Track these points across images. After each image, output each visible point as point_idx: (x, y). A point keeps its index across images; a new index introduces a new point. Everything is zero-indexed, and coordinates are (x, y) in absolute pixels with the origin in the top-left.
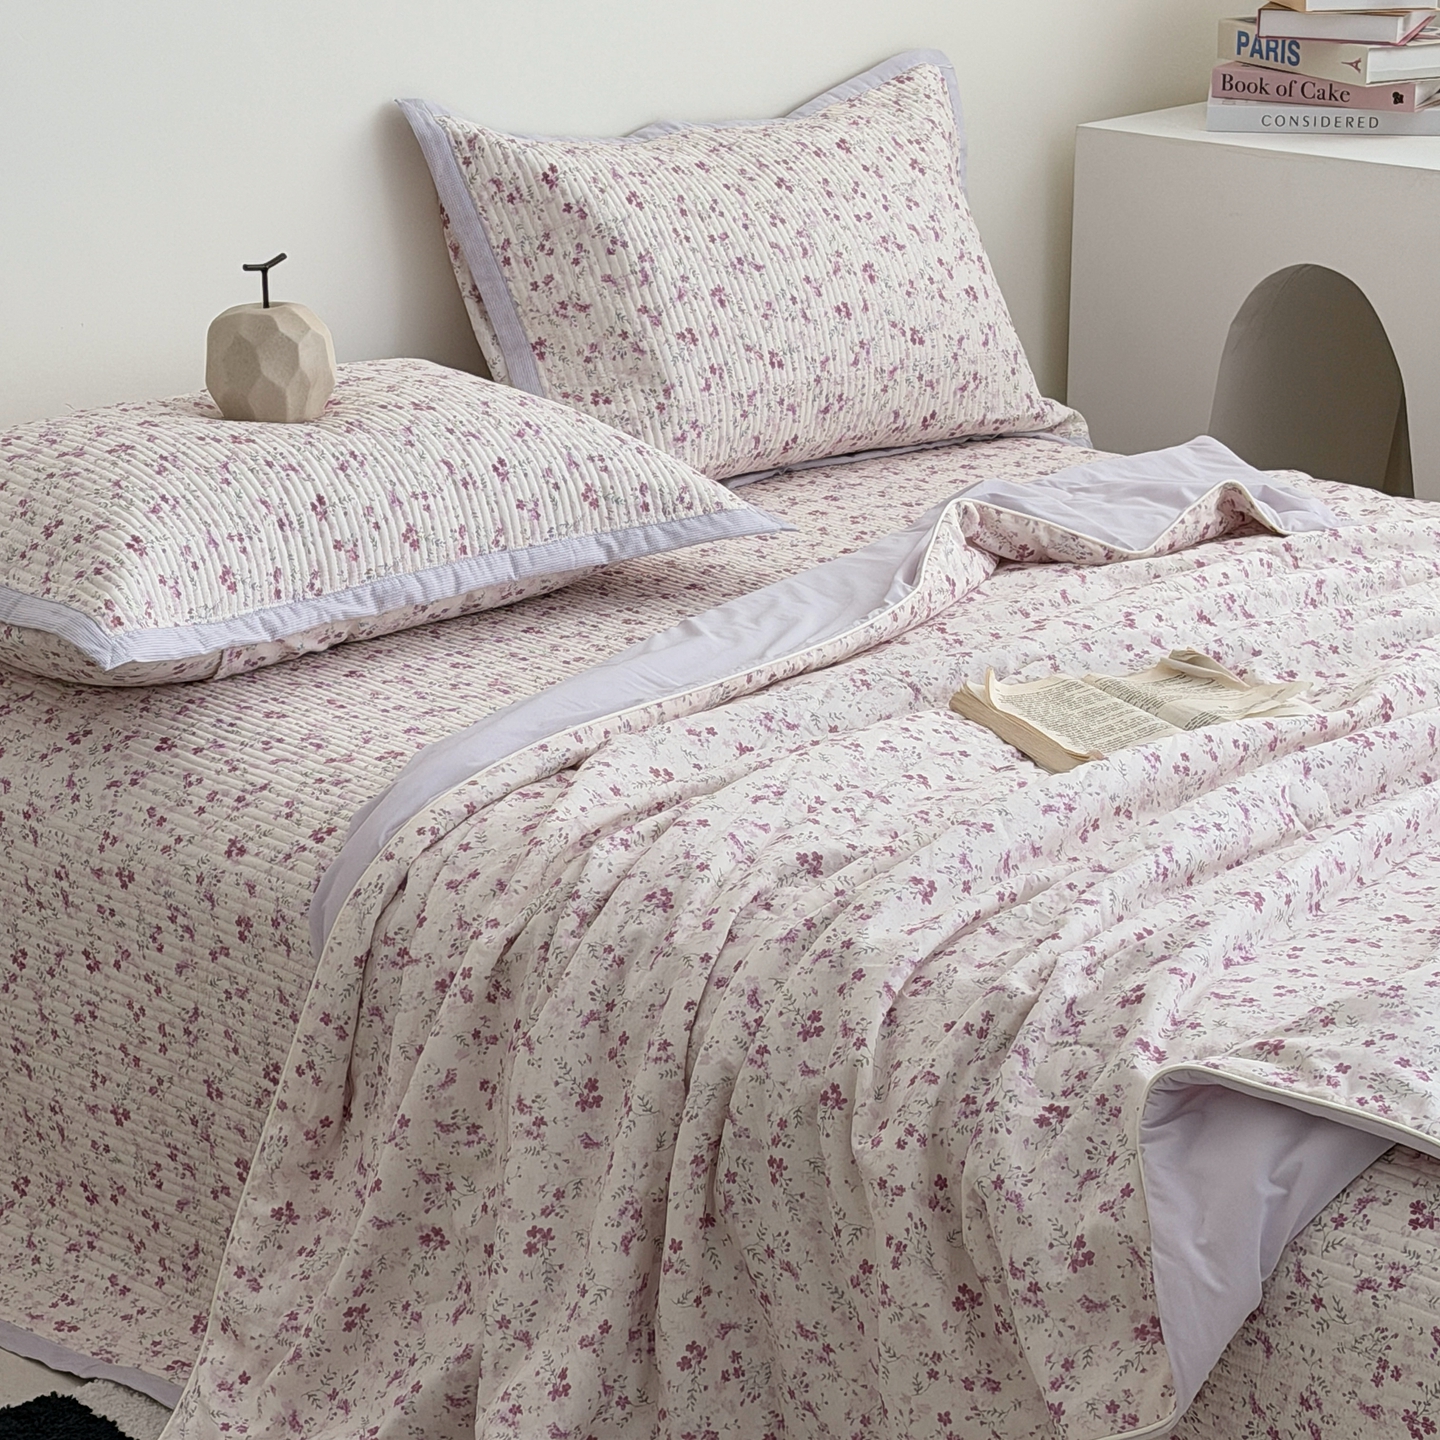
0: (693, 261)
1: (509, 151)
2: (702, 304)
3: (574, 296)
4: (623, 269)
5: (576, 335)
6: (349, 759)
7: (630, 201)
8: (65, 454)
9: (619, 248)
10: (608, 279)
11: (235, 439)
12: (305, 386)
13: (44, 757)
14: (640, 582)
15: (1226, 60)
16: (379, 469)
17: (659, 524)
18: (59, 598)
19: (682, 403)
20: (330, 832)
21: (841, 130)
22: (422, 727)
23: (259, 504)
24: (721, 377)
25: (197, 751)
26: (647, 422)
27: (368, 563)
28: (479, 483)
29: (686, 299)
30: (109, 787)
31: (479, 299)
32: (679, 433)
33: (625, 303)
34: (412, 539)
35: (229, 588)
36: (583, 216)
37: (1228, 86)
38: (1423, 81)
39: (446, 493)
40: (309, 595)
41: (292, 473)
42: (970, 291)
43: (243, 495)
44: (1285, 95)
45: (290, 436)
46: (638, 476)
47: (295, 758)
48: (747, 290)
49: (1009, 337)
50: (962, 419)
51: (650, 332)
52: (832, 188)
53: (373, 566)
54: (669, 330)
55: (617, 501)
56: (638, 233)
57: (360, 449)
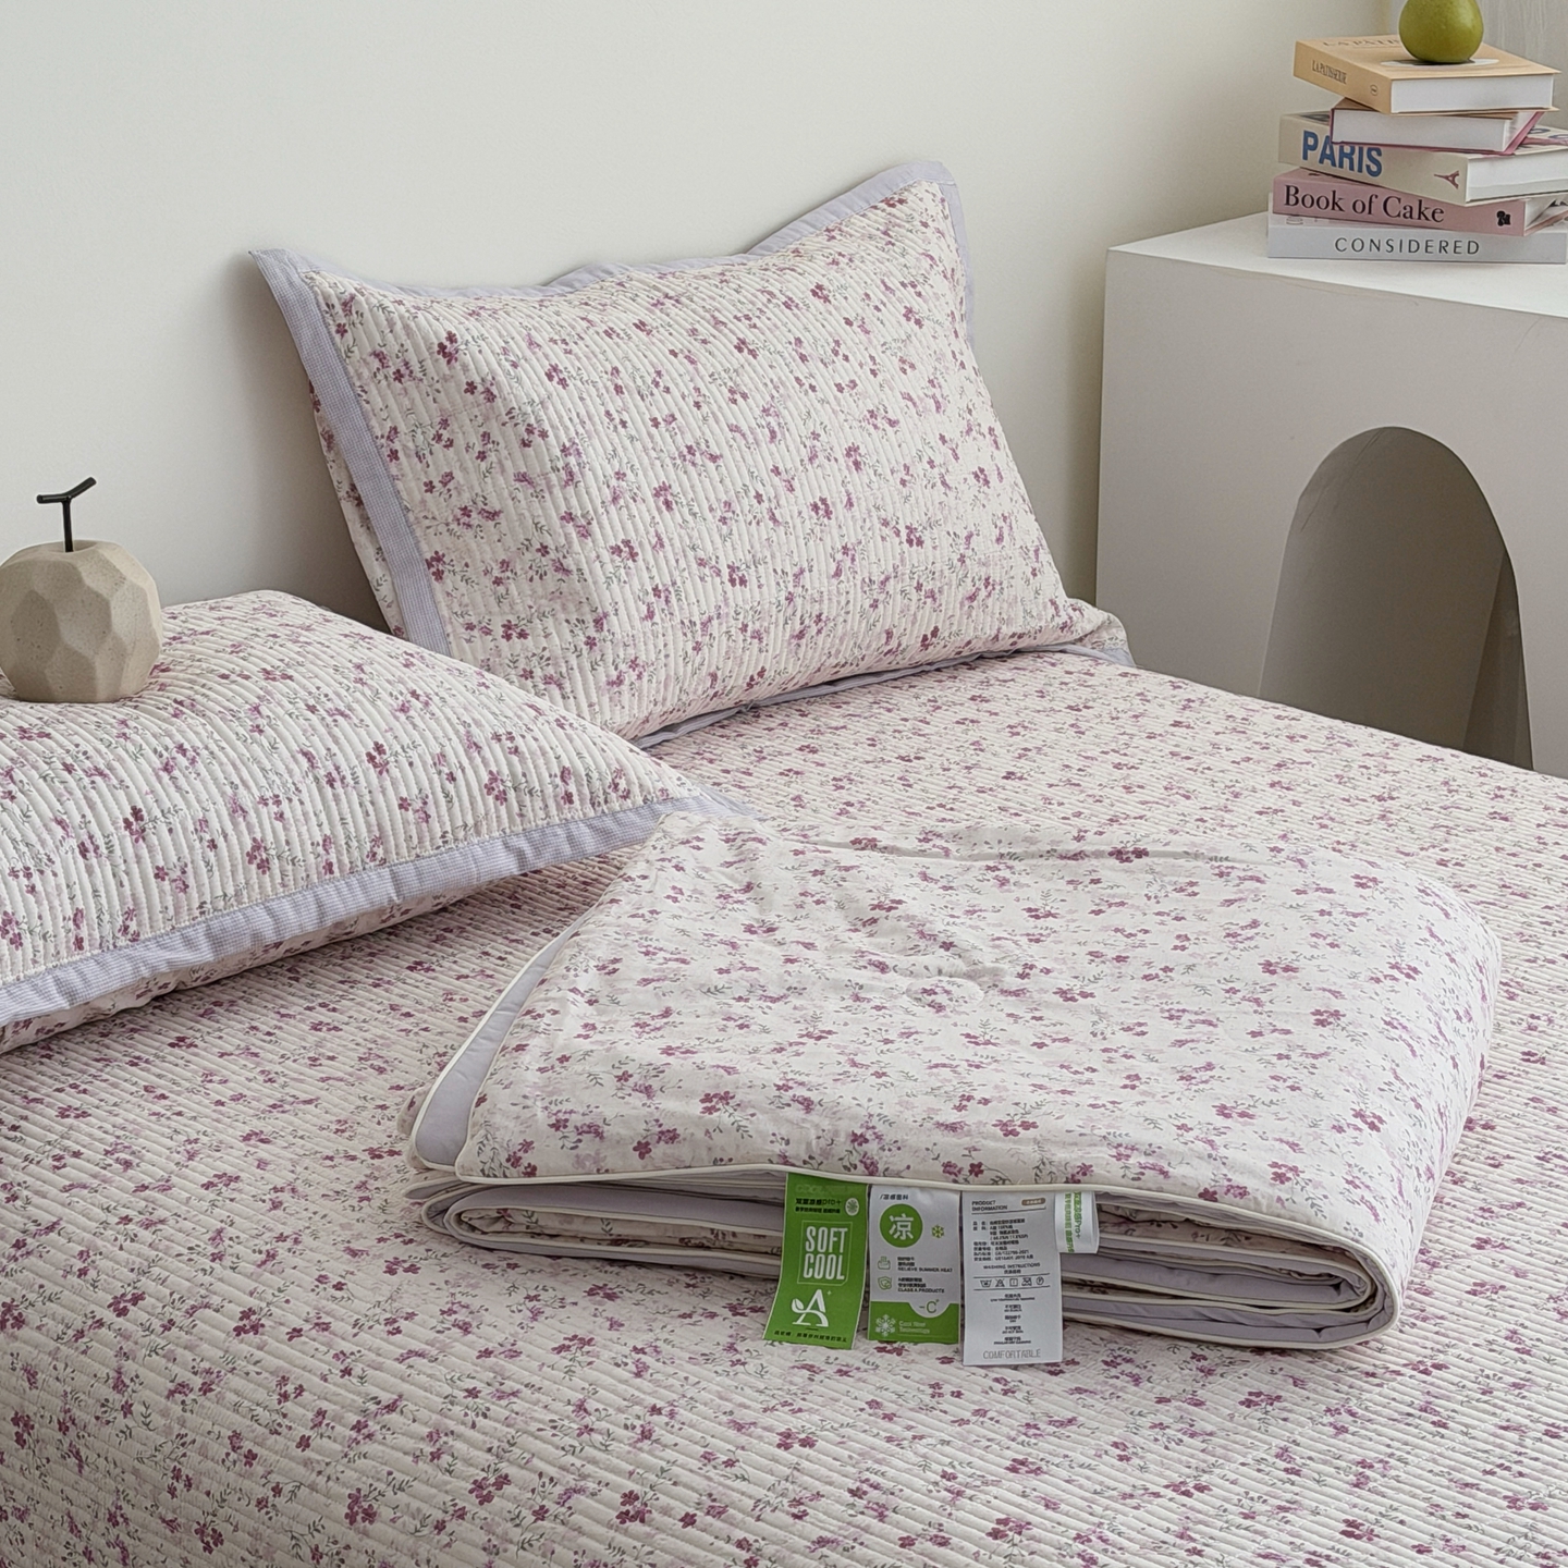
0: (631, 453)
1: (396, 316)
2: (643, 507)
3: (480, 500)
4: (542, 464)
5: (483, 549)
6: (165, 1188)
7: (550, 377)
9: (537, 439)
10: (522, 478)
11: (24, 733)
12: (120, 654)
15: (1286, 167)
16: (216, 767)
17: (586, 820)
19: (618, 636)
20: (136, 1299)
21: (817, 272)
22: (268, 1130)
23: (54, 825)
24: (667, 601)
26: (574, 662)
27: (201, 894)
28: (349, 779)
29: (622, 502)
31: (359, 502)
32: (614, 674)
33: (544, 509)
34: (258, 856)
35: (12, 942)
36: (490, 397)
37: (1292, 200)
38: (1533, 196)
39: (305, 796)
40: (122, 941)
41: (98, 779)
42: (980, 475)
43: (32, 813)
44: (1364, 213)
45: (98, 725)
46: (558, 758)
47: (95, 1183)
48: (700, 486)
49: (1028, 530)
50: (971, 635)
51: (576, 547)
52: (806, 350)
53: (208, 898)
54: (601, 543)
55: (530, 792)
56: (560, 418)
57: (191, 740)
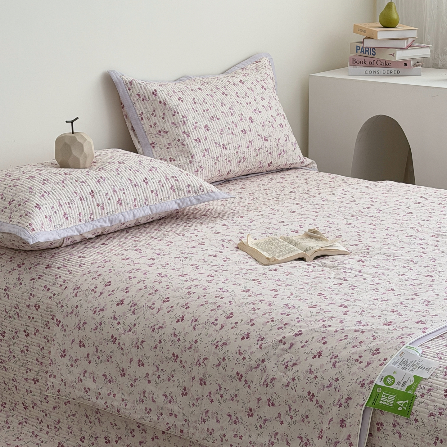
0: (199, 117)
1: (142, 85)
2: (202, 130)
3: (163, 129)
4: (178, 120)
5: (164, 140)
7: (179, 100)
8: (13, 180)
9: (176, 114)
10: (173, 123)
11: (66, 174)
12: (86, 157)
13: (10, 272)
14: (188, 214)
15: (353, 55)
16: (109, 182)
17: (194, 197)
18: (14, 223)
19: (197, 160)
21: (240, 77)
23: (74, 193)
24: (208, 152)
25: (58, 268)
26: (187, 166)
27: (107, 210)
28: (139, 185)
29: (197, 129)
30: (31, 280)
31: (134, 131)
32: (196, 169)
33: (178, 131)
34: (120, 202)
35: (66, 219)
36: (165, 104)
37: (354, 62)
38: (413, 59)
39: (130, 189)
40: (90, 220)
41: (83, 183)
42: (281, 125)
43: (69, 190)
44: (372, 64)
45: (82, 172)
46: (187, 182)
48: (215, 126)
49: (293, 139)
50: (280, 163)
51: (186, 139)
52: (239, 95)
53: (109, 211)
54: (192, 138)
55: (181, 190)
56: (182, 109)
57: (103, 176)
